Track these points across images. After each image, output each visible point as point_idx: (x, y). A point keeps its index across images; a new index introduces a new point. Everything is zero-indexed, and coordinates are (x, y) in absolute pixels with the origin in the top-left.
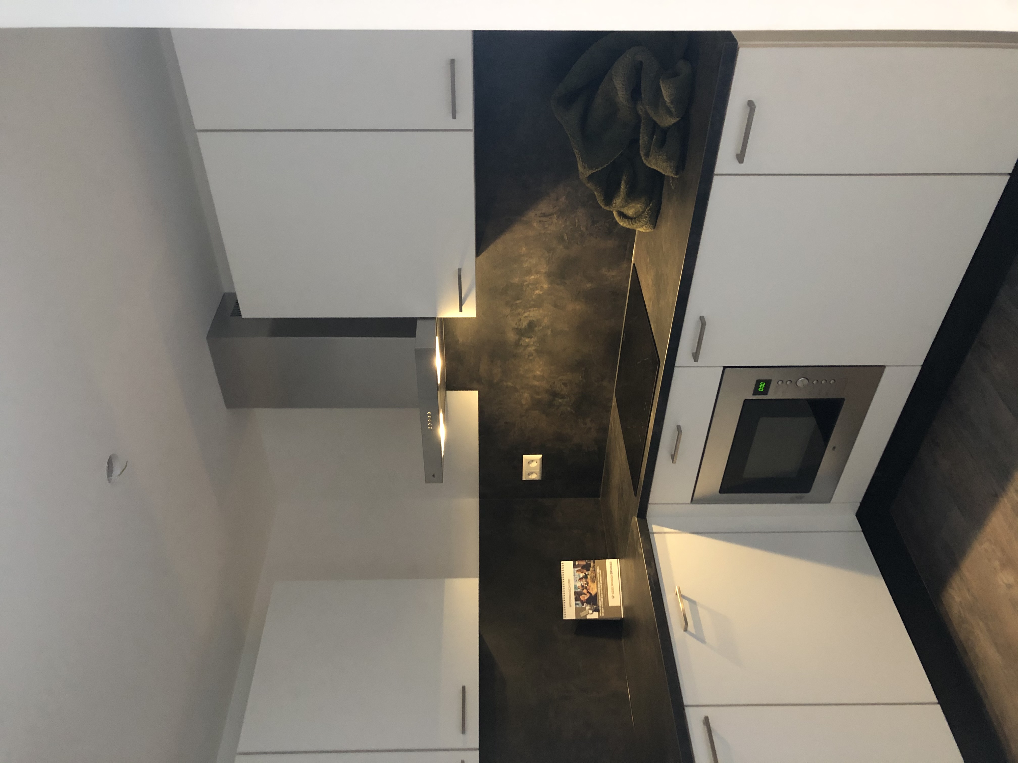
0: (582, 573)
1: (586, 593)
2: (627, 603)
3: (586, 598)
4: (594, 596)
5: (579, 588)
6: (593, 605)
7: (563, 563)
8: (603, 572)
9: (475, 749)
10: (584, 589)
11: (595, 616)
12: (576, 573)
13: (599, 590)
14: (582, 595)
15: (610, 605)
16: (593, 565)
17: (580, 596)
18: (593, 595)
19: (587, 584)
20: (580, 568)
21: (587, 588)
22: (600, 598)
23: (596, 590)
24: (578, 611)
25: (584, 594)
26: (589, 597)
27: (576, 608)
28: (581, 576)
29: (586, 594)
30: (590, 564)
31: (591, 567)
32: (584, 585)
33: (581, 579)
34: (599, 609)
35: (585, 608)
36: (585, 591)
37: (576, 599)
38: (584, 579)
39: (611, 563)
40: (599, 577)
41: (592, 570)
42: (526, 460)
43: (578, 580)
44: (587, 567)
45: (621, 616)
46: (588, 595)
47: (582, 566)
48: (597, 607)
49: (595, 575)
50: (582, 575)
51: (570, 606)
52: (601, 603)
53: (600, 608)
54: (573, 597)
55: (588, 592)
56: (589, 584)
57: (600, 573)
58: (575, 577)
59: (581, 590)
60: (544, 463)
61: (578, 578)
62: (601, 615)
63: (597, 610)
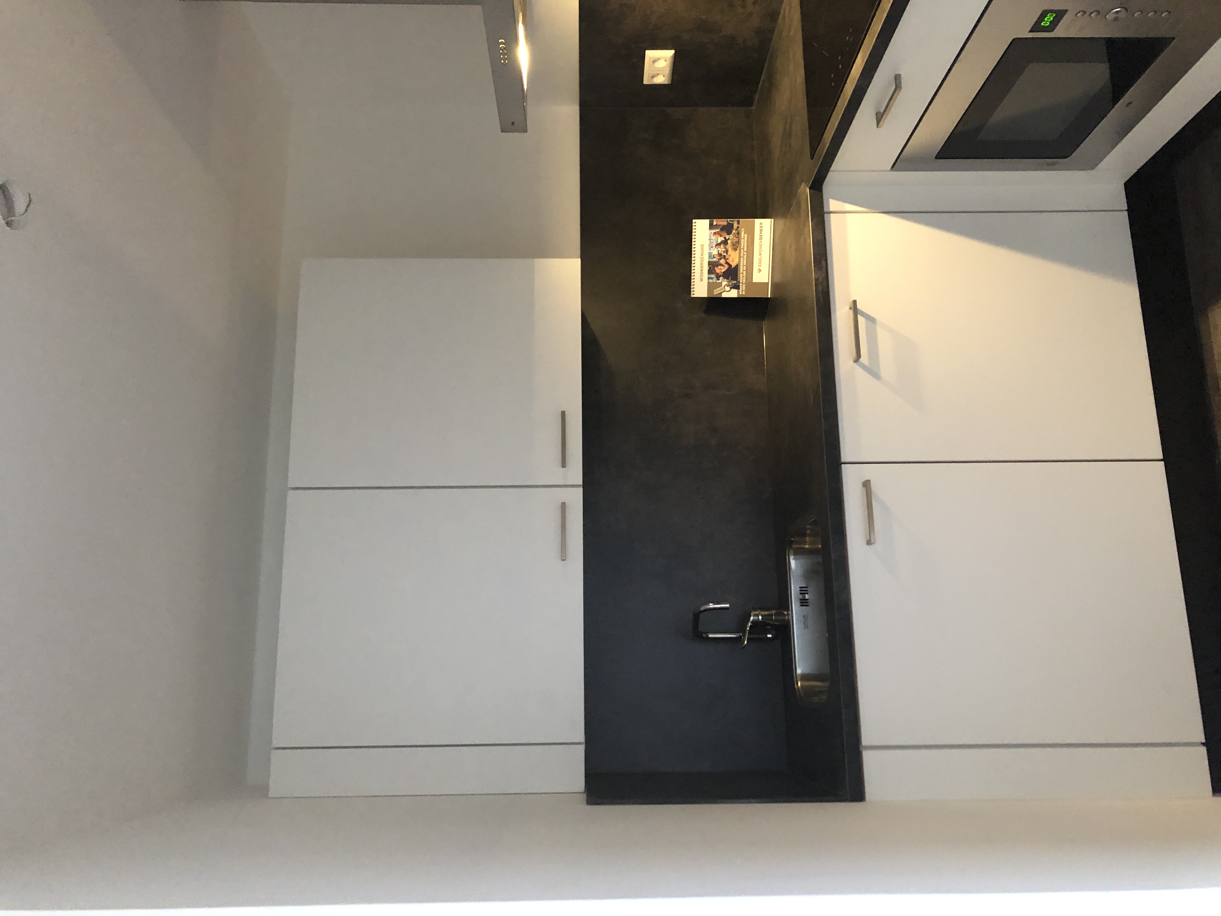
0: (721, 236)
1: (723, 264)
2: (777, 280)
3: (723, 271)
4: (735, 268)
5: (715, 258)
6: (731, 280)
7: (695, 223)
8: (750, 236)
9: (578, 486)
10: (721, 259)
11: (734, 294)
12: (712, 236)
13: (742, 261)
14: (717, 266)
15: (754, 281)
16: (737, 226)
17: (716, 268)
18: (733, 266)
19: (727, 251)
20: (718, 230)
21: (726, 258)
22: (741, 271)
23: (737, 260)
24: (711, 287)
25: (721, 265)
26: (727, 270)
27: (709, 283)
28: (719, 242)
29: (724, 266)
30: (733, 224)
31: (733, 229)
32: (722, 253)
33: (718, 245)
34: (739, 286)
35: (721, 283)
36: (722, 261)
37: (710, 272)
38: (722, 244)
39: (761, 224)
40: (744, 243)
41: (735, 233)
42: (650, 58)
43: (714, 246)
44: (728, 229)
45: (768, 295)
46: (727, 267)
47: (721, 226)
48: (736, 283)
49: (739, 240)
50: (720, 239)
51: (702, 280)
52: (742, 278)
53: (741, 284)
54: (706, 268)
55: (727, 263)
56: (729, 253)
57: (746, 238)
58: (710, 243)
59: (718, 260)
60: (677, 63)
61: (715, 244)
62: (741, 293)
63: (736, 287)
